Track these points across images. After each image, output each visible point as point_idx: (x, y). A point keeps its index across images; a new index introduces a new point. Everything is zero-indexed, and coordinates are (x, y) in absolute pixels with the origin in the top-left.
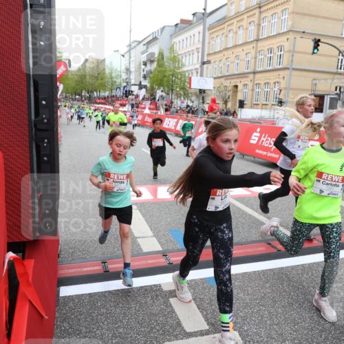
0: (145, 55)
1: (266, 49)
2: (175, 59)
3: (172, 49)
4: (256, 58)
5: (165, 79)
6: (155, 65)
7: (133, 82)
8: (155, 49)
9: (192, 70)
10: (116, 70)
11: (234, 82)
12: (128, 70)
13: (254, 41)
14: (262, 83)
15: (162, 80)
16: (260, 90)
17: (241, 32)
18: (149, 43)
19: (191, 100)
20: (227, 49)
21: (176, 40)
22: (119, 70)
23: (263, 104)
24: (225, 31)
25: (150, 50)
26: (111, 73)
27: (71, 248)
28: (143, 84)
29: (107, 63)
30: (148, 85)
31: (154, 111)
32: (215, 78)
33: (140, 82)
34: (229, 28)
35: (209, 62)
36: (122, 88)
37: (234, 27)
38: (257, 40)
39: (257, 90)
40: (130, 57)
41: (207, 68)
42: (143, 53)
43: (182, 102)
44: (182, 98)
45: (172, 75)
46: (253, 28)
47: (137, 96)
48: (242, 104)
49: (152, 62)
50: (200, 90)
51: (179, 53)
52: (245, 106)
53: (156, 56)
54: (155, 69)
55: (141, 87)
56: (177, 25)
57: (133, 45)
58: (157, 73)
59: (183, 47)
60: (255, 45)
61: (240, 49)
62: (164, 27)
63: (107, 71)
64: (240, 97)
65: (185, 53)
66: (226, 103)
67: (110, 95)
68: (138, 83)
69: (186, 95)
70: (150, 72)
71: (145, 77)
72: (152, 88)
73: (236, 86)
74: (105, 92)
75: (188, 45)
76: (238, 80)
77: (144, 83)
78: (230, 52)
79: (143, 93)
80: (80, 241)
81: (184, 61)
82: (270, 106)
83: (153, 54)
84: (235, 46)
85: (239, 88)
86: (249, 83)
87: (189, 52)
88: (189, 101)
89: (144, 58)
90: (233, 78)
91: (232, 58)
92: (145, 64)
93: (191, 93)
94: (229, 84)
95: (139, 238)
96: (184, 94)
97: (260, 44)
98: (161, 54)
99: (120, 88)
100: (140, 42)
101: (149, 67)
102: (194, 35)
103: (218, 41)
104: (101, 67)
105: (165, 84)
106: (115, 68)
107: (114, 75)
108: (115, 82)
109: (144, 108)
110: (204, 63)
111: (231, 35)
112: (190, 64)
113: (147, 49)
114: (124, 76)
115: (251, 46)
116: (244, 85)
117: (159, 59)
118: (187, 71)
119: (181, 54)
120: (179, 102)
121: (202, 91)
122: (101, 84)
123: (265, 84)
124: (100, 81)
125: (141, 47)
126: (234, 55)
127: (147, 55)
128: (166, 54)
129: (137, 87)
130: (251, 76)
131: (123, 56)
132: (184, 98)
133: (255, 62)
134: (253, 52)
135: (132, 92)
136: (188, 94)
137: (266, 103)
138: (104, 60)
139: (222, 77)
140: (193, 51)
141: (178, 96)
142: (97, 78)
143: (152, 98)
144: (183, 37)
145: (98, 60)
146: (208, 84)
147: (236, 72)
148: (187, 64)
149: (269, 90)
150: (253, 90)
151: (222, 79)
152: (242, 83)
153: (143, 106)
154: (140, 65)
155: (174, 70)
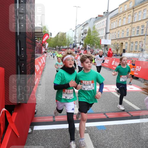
0: (83, 30)
1: (136, 27)
2: (95, 32)
3: (94, 28)
4: (131, 31)
5: (91, 40)
6: (87, 34)
7: (77, 42)
8: (87, 28)
9: (102, 37)
10: (70, 37)
11: (121, 42)
12: (75, 37)
13: (131, 23)
14: (134, 42)
15: (89, 41)
16: (133, 45)
17: (125, 19)
18: (84, 25)
19: (102, 49)
20: (118, 27)
21: (96, 24)
22: (72, 37)
23: (134, 51)
24: (117, 19)
25: (85, 29)
26: (68, 39)
28: (81, 42)
29: (67, 34)
30: (84, 43)
32: (112, 40)
33: (80, 42)
34: (120, 18)
35: (109, 33)
36: (73, 45)
37: (122, 18)
38: (132, 23)
39: (132, 45)
40: (76, 31)
41: (109, 36)
42: (82, 30)
43: (98, 50)
45: (94, 39)
46: (130, 18)
47: (79, 48)
48: (124, 51)
49: (85, 33)
50: (105, 45)
51: (97, 29)
52: (126, 52)
53: (87, 31)
54: (87, 36)
55: (81, 44)
56: (96, 17)
57: (78, 26)
58: (87, 38)
59: (99, 27)
60: (131, 25)
61: (124, 27)
62: (91, 19)
63: (67, 38)
64: (124, 48)
65: (100, 29)
66: (117, 50)
67: (67, 47)
68: (79, 42)
69: (100, 47)
70: (85, 38)
71: (82, 40)
72: (85, 45)
73: (122, 43)
74: (65, 46)
75: (101, 26)
76: (123, 41)
77: (82, 42)
78: (120, 28)
79: (81, 46)
81: (99, 33)
82: (137, 51)
83: (86, 30)
84: (122, 26)
85: (124, 44)
86: (128, 42)
87: (101, 29)
89: (82, 32)
90: (121, 40)
91: (121, 31)
92: (83, 34)
93: (102, 47)
94: (119, 42)
96: (99, 47)
97: (133, 25)
98: (89, 30)
99: (72, 45)
100: (81, 25)
101: (84, 36)
102: (104, 22)
103: (115, 24)
104: (64, 36)
105: (91, 42)
106: (70, 36)
107: (69, 39)
108: (70, 42)
110: (107, 33)
111: (120, 21)
112: (102, 34)
113: (84, 28)
114: (74, 40)
115: (129, 26)
116: (126, 43)
117: (88, 32)
118: (101, 37)
119: (98, 30)
120: (97, 50)
121: (106, 46)
123: (136, 42)
124: (64, 42)
125: (81, 27)
126: (122, 30)
128: (92, 30)
129: (79, 44)
130: (129, 39)
131: (74, 31)
132: (99, 49)
133: (131, 32)
134: (130, 28)
135: (76, 46)
137: (135, 50)
138: (65, 33)
139: (116, 39)
140: (103, 28)
141: (96, 48)
142: (62, 41)
144: (99, 22)
145: (63, 33)
146: (108, 42)
147: (122, 37)
148: (101, 34)
149: (137, 45)
150: (130, 45)
151: (116, 40)
152: (125, 42)
153: (81, 52)
154: (80, 35)
155: (95, 37)
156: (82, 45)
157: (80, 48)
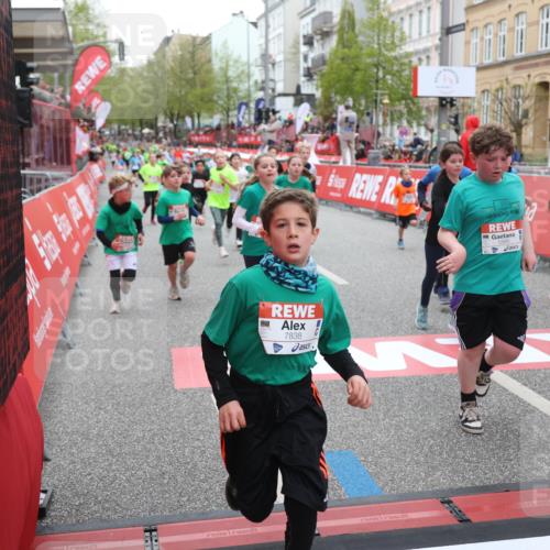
0: (308, 19)
2: (382, 26)
5: (359, 76)
6: (334, 41)
7: (280, 88)
8: (332, 4)
9: (426, 50)
10: (236, 61)
11: (538, 74)
12: (267, 60)
15: (349, 79)
19: (426, 126)
22: (244, 59)
25: (320, 8)
26: (225, 70)
28: (305, 90)
29: (216, 44)
30: (318, 94)
31: (333, 159)
32: (481, 68)
33: (298, 88)
35: (463, 27)
36: (252, 105)
40: (268, 26)
41: (467, 43)
42: (302, 16)
43: (404, 133)
44: (405, 123)
45: (377, 66)
47: (290, 123)
49: (325, 35)
50: (442, 100)
51: (394, 9)
53: (336, 20)
54: (334, 53)
55: (299, 98)
58: (338, 61)
63: (217, 65)
65: (409, 8)
66: (518, 128)
67: (223, 123)
68: (293, 91)
69: (415, 115)
70: (322, 61)
71: (309, 74)
72: (328, 102)
73: (545, 86)
74: (211, 117)
77: (307, 89)
79: (303, 114)
81: (406, 29)
83: (327, 16)
87: (417, 4)
88: (423, 129)
89: (306, 26)
90: (536, 65)
92: (309, 42)
93: (428, 109)
94: (526, 80)
96: (410, 112)
98: (348, 16)
99: (247, 105)
101: (318, 50)
104: (199, 54)
105: (357, 88)
106: (235, 56)
107: (231, 73)
108: (236, 90)
110: (448, 31)
112: (420, 34)
113: (313, 4)
114: (258, 75)
117: (341, 30)
118: (417, 53)
119: (400, 12)
120: (397, 133)
121: (446, 103)
122: (202, 99)
124: (198, 91)
127: (314, 20)
128: (361, 14)
129: (291, 100)
131: (255, 24)
132: (409, 122)
136: (419, 110)
138: (207, 39)
139: (507, 63)
141: (393, 117)
142: (191, 83)
143: (326, 126)
145: (194, 39)
147: (543, 49)
148: (415, 36)
151: (508, 70)
154: (296, 46)
155: (380, 54)
156: (305, 106)
157: (299, 126)
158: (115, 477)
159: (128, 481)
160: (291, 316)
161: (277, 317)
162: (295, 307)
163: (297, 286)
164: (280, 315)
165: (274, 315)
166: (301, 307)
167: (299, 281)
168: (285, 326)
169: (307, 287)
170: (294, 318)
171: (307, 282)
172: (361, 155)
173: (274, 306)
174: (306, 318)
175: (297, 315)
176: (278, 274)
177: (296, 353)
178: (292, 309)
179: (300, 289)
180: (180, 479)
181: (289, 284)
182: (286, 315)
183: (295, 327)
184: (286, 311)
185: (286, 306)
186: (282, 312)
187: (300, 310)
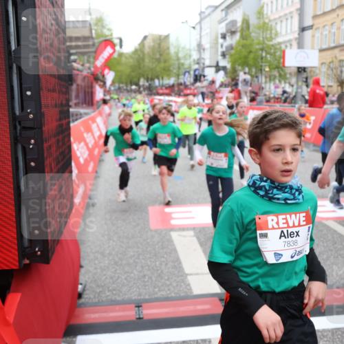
0: (223, 24)
2: (265, 27)
3: (260, 13)
5: (252, 56)
6: (238, 36)
7: (207, 63)
8: (237, 16)
9: (290, 41)
10: (183, 48)
12: (200, 47)
15: (246, 57)
18: (228, 7)
19: (290, 83)
20: (342, 7)
22: (188, 47)
25: (230, 18)
26: (177, 54)
27: (98, 286)
28: (221, 64)
29: (172, 40)
30: (229, 66)
32: (321, 51)
33: (218, 63)
35: (311, 27)
36: (192, 73)
40: (201, 29)
41: (313, 36)
42: (220, 22)
43: (277, 87)
44: (277, 81)
45: (262, 50)
47: (213, 82)
49: (233, 33)
50: (299, 68)
51: (272, 18)
53: (239, 24)
54: (238, 43)
55: (218, 68)
57: (207, 12)
58: (240, 47)
59: (277, 9)
63: (172, 50)
65: (280, 17)
67: (176, 83)
68: (215, 64)
69: (283, 77)
70: (231, 47)
71: (224, 55)
72: (234, 71)
74: (169, 79)
75: (285, 5)
77: (223, 63)
79: (220, 77)
80: (111, 278)
81: (278, 29)
83: (234, 23)
87: (285, 15)
88: (287, 85)
89: (222, 28)
92: (224, 37)
93: (290, 74)
95: (191, 274)
96: (280, 75)
98: (246, 22)
99: (189, 72)
100: (216, 7)
101: (229, 41)
104: (163, 44)
105: (251, 62)
106: (183, 45)
107: (181, 55)
108: (183, 64)
109: (221, 98)
110: (303, 29)
112: (286, 32)
113: (226, 16)
114: (195, 56)
117: (242, 30)
118: (284, 42)
119: (274, 19)
120: (272, 87)
121: (301, 70)
122: (164, 69)
124: (162, 65)
125: (219, 14)
127: (227, 25)
128: (252, 21)
129: (213, 69)
131: (194, 28)
132: (280, 81)
135: (204, 76)
136: (285, 74)
138: (167, 37)
140: (291, 13)
141: (271, 78)
142: (159, 61)
143: (233, 84)
145: (160, 36)
148: (284, 32)
151: (336, 51)
153: (220, 95)
154: (217, 39)
155: (264, 43)
156: (222, 73)
157: (218, 84)
158: (119, 277)
159: (126, 279)
160: (286, 225)
161: (273, 228)
162: (288, 216)
163: (286, 199)
164: (276, 226)
165: (270, 226)
166: (293, 216)
167: (287, 195)
168: (282, 235)
169: (294, 199)
170: (289, 227)
171: (294, 194)
172: (252, 100)
173: (270, 218)
174: (299, 225)
175: (291, 225)
176: (267, 192)
177: (295, 259)
178: (286, 219)
179: (289, 202)
180: (154, 279)
181: (278, 199)
182: (281, 225)
183: (291, 235)
184: (281, 221)
185: (281, 217)
186: (278, 223)
187: (293, 220)
